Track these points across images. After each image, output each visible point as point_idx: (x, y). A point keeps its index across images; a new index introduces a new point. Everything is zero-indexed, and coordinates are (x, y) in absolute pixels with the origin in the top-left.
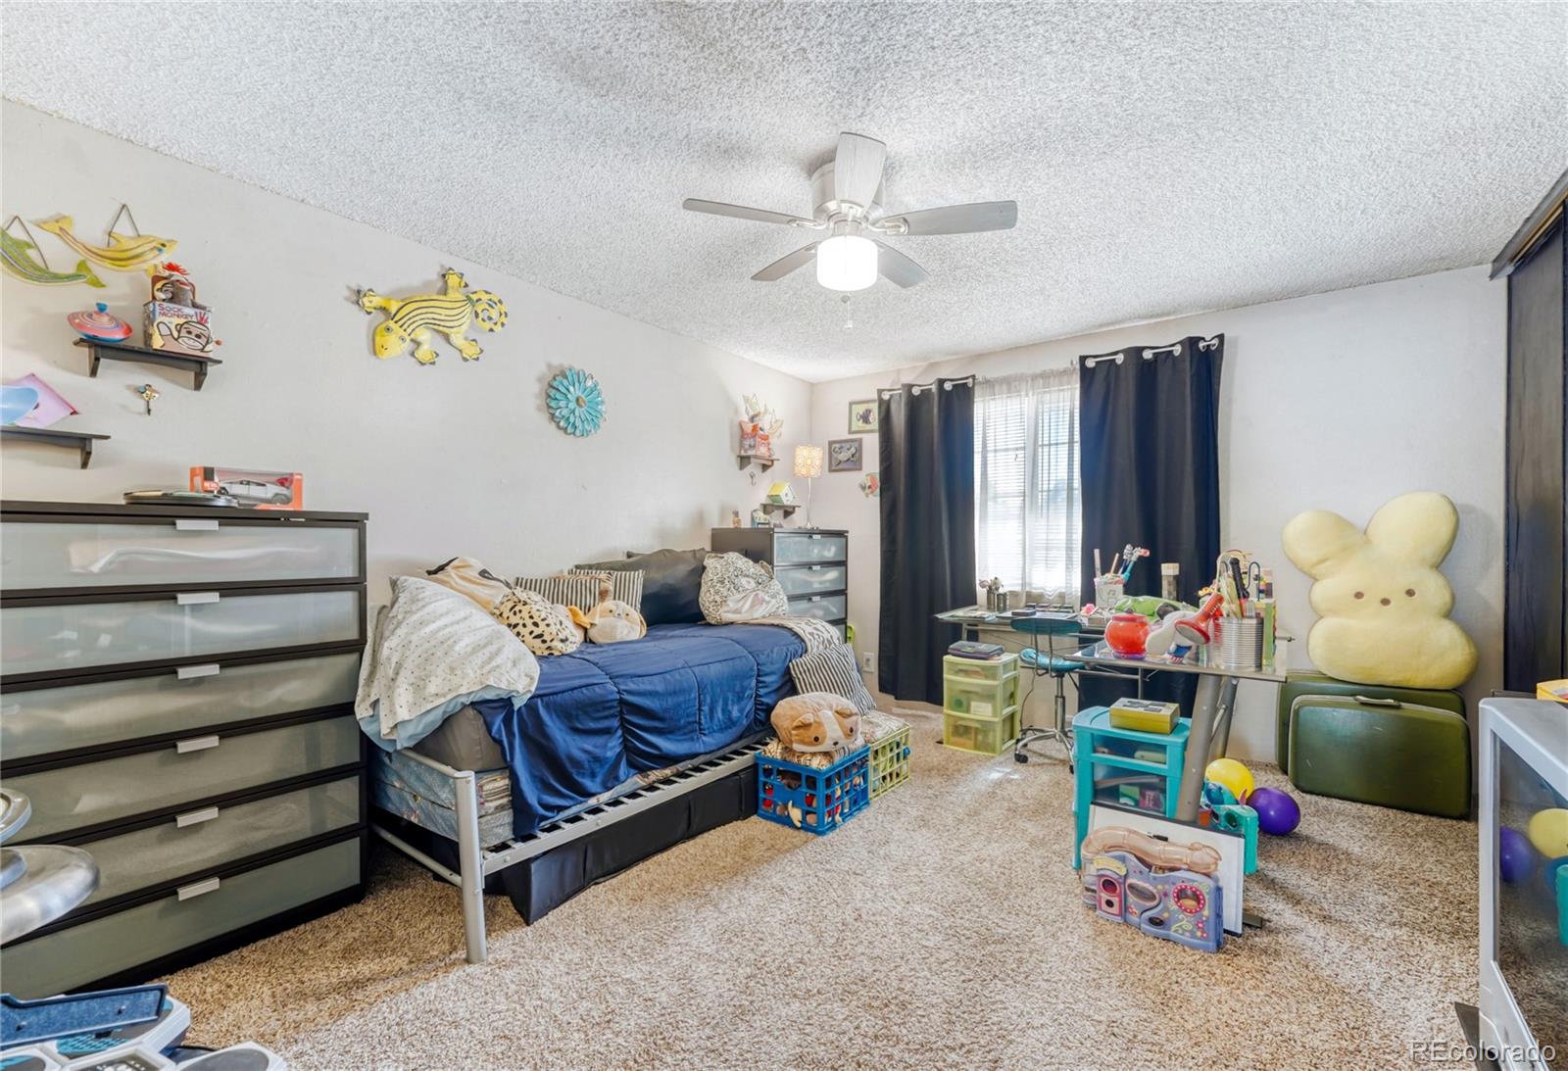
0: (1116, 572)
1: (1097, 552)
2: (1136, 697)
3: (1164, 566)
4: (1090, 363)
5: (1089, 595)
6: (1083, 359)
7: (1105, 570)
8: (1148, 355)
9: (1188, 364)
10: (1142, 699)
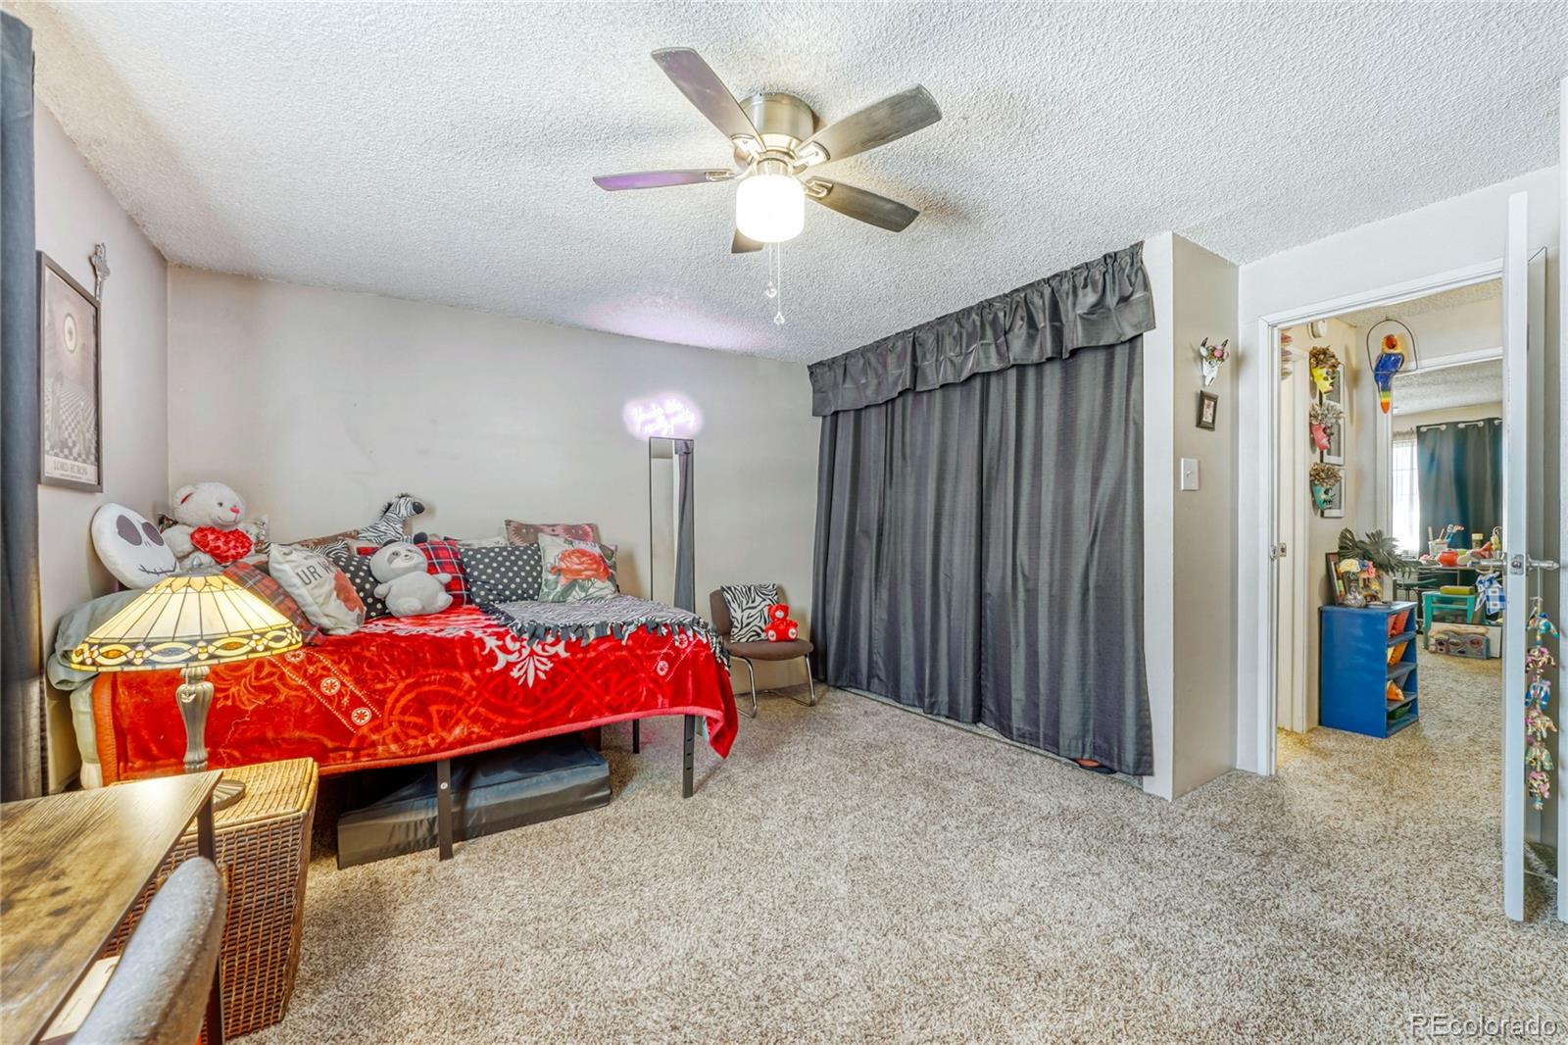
0: (1442, 538)
1: (1430, 529)
2: (1456, 585)
3: (1473, 535)
4: (1424, 429)
5: (1425, 551)
6: (1418, 428)
7: (1435, 537)
8: (1461, 426)
9: (1487, 431)
10: (1461, 585)
